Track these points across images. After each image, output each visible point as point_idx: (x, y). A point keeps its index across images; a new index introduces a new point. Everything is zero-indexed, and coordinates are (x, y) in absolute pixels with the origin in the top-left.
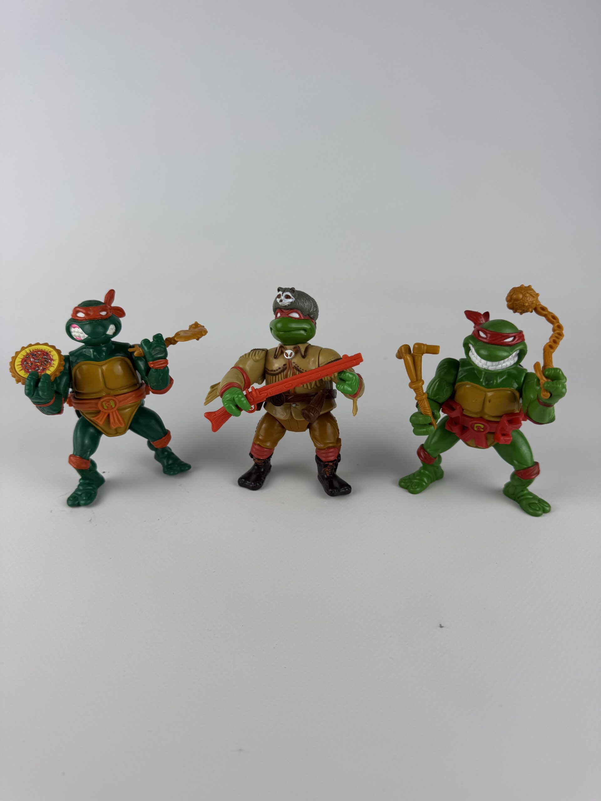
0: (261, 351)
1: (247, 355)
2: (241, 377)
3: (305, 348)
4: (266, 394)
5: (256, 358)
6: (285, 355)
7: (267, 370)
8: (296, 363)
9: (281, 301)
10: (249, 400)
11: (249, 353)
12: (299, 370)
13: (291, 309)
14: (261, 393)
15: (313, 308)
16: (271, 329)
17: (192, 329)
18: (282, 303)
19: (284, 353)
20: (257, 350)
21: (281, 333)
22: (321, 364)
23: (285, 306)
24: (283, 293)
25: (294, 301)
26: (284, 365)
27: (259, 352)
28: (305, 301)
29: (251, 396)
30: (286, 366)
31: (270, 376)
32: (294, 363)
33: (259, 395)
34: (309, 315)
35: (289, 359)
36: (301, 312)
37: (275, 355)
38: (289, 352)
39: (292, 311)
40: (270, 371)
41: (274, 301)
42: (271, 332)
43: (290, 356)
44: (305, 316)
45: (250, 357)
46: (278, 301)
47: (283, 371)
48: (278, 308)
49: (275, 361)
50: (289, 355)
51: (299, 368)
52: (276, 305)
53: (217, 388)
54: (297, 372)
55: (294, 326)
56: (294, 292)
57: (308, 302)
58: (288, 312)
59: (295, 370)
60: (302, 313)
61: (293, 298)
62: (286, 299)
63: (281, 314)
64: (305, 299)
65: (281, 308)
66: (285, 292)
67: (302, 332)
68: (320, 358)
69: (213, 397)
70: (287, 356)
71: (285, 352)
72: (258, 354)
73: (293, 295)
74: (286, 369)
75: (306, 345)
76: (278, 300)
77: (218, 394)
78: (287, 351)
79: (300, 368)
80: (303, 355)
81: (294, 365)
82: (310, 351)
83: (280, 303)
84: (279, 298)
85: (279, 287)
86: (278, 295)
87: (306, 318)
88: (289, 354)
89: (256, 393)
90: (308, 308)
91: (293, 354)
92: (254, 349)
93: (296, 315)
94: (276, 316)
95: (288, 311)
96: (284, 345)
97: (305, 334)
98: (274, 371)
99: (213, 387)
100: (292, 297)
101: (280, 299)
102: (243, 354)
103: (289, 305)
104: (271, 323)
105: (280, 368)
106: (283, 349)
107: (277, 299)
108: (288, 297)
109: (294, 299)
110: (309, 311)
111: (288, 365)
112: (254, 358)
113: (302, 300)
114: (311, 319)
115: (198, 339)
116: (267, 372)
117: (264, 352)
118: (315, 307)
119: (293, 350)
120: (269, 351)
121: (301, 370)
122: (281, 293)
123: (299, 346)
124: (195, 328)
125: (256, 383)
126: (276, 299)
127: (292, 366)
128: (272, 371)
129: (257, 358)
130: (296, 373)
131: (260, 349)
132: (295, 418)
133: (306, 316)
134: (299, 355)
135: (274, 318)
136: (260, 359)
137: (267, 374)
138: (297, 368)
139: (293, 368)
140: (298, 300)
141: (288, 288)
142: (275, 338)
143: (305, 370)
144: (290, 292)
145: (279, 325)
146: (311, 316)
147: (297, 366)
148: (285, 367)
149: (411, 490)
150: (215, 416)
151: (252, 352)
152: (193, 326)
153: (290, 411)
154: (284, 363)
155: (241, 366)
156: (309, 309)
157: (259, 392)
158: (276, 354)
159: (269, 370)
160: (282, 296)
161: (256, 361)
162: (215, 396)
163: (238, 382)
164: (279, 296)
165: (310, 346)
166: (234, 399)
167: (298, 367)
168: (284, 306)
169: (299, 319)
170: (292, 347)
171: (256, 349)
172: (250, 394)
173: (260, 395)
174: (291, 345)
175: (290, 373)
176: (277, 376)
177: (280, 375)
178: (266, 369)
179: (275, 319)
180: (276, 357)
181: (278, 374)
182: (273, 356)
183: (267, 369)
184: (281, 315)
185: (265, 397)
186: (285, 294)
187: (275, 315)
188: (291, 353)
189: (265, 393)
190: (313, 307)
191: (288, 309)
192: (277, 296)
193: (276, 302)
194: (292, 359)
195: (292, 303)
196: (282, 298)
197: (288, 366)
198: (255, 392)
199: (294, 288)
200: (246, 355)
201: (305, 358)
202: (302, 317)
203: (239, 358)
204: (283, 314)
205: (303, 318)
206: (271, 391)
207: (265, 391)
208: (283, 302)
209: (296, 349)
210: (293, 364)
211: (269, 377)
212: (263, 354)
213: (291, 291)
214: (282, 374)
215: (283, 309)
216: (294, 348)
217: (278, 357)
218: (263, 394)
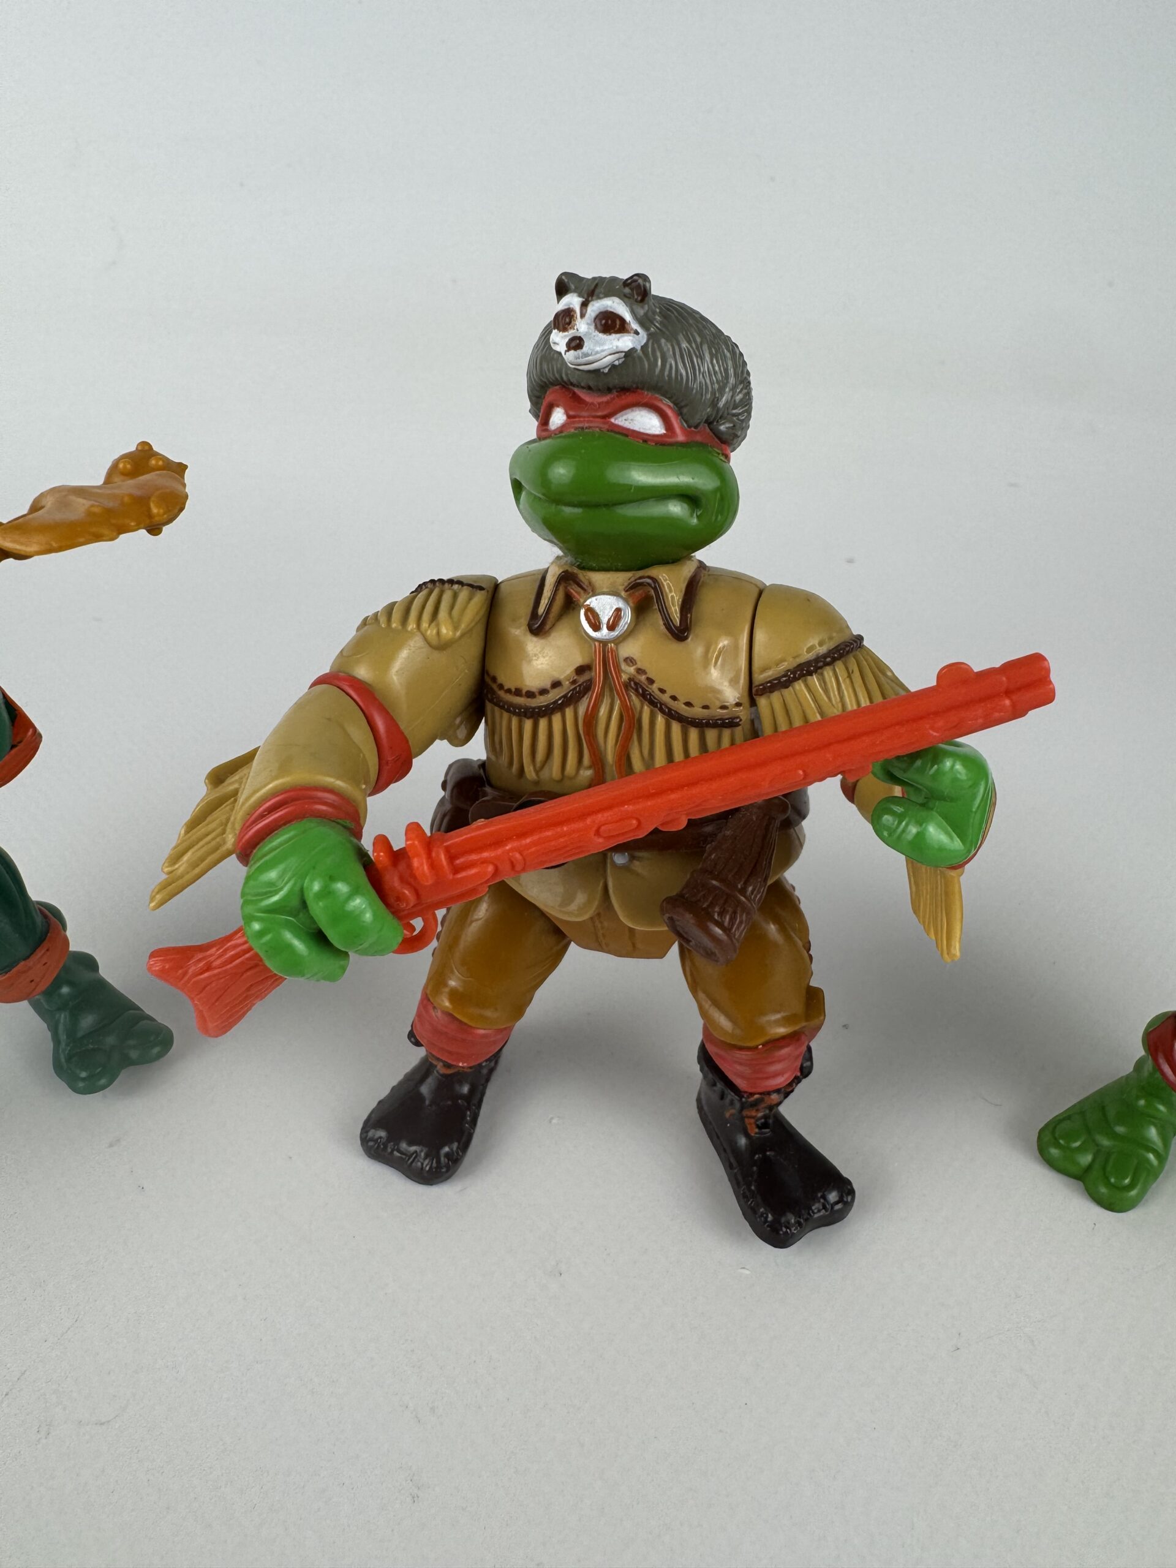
0: (464, 593)
1: (396, 615)
2: (360, 734)
3: (683, 586)
4: (490, 869)
5: (438, 633)
6: (587, 618)
7: (495, 687)
8: (639, 665)
9: (576, 343)
10: (392, 900)
11: (409, 603)
12: (653, 702)
13: (624, 390)
14: (458, 862)
15: (733, 389)
16: (517, 487)
17: (117, 479)
18: (579, 352)
19: (582, 612)
20: (446, 585)
21: (568, 510)
22: (764, 669)
23: (596, 372)
24: (584, 305)
25: (644, 348)
26: (580, 670)
27: (455, 596)
28: (699, 347)
29: (402, 879)
30: (586, 677)
31: (506, 715)
32: (630, 661)
33: (451, 877)
34: (709, 422)
35: (604, 643)
36: (675, 404)
37: (534, 615)
38: (605, 605)
39: (629, 398)
40: (509, 691)
41: (537, 346)
42: (517, 499)
43: (611, 627)
44: (691, 426)
45: (412, 626)
46: (561, 347)
47: (571, 700)
48: (553, 384)
49: (532, 645)
50: (604, 619)
51: (654, 688)
52: (545, 367)
53: (235, 793)
54: (646, 710)
55: (642, 477)
56: (642, 301)
57: (712, 356)
58: (607, 403)
59: (634, 697)
60: (680, 413)
61: (639, 330)
62: (601, 335)
63: (571, 413)
64: (698, 340)
65: (574, 380)
66: (599, 298)
67: (676, 509)
68: (760, 636)
69: (202, 859)
70: (596, 627)
71: (583, 606)
72: (452, 607)
73: (641, 312)
74: (587, 688)
75: (687, 570)
76: (559, 340)
77: (230, 840)
78: (594, 602)
79: (662, 691)
80: (677, 622)
81: (632, 670)
82: (709, 603)
83: (570, 357)
84: (564, 330)
85: (564, 274)
86: (557, 316)
87: (698, 438)
88: (605, 617)
89: (433, 865)
90: (712, 383)
91: (627, 616)
92: (432, 581)
93: (647, 422)
94: (544, 422)
95: (605, 399)
96: (582, 568)
97: (695, 521)
98: (530, 695)
99: (219, 776)
100: (635, 326)
101: (571, 333)
102: (379, 606)
103: (613, 367)
104: (518, 459)
105: (556, 684)
106: (574, 590)
107: (555, 331)
108: (610, 324)
109: (643, 336)
110: (714, 403)
111: (598, 669)
112: (431, 632)
113: (684, 345)
114: (720, 439)
115: (154, 530)
116: (494, 692)
117: (480, 598)
118: (741, 382)
119: (623, 594)
120: (503, 587)
121: (665, 698)
122: (573, 300)
123: (654, 580)
124: (133, 474)
125: (442, 739)
126: (546, 333)
127: (619, 676)
128: (518, 692)
129: (446, 631)
130: (641, 712)
131: (460, 582)
132: (622, 918)
133: (696, 427)
134: (657, 619)
135: (533, 435)
136: (462, 635)
137: (491, 701)
138: (644, 690)
139: (627, 686)
140: (663, 341)
141: (614, 280)
142: (534, 530)
143: (683, 699)
144: (624, 297)
145: (561, 472)
146: (722, 428)
147: (643, 678)
148: (582, 679)
149: (1103, 1190)
150: (206, 975)
151: (424, 593)
152: (121, 466)
153: (601, 884)
154: (579, 660)
155: (362, 672)
156: (713, 393)
157: (451, 858)
158: (541, 610)
159: (501, 687)
160: (582, 316)
161: (441, 646)
162: (216, 849)
163: (340, 783)
164: (563, 320)
165: (703, 574)
166: (304, 904)
167: (651, 681)
168: (589, 372)
169: (663, 444)
170: (622, 578)
171: (441, 581)
172: (402, 866)
173: (456, 870)
174: (617, 570)
175: (609, 715)
176: (543, 723)
177: (557, 719)
178: (487, 679)
179: (540, 438)
180: (538, 627)
181: (547, 711)
182: (524, 621)
183: (494, 679)
184: (569, 417)
185: (486, 882)
186: (596, 307)
187: (536, 416)
188: (618, 610)
189: (484, 862)
190: (732, 380)
191: (609, 390)
192: (552, 318)
193: (544, 352)
194: (618, 641)
195: (629, 354)
196: (582, 326)
197: (598, 673)
198: (424, 856)
199: (645, 278)
200: (390, 609)
201: (686, 638)
202: (678, 430)
203: (358, 629)
204: (584, 414)
205: (681, 437)
206: (518, 855)
207: (485, 855)
208: (585, 349)
209: (639, 593)
210: (623, 666)
211: (501, 717)
212: (474, 607)
213: (627, 290)
214: (569, 712)
215: (578, 386)
216: (632, 587)
217: (547, 627)
218: (473, 871)
